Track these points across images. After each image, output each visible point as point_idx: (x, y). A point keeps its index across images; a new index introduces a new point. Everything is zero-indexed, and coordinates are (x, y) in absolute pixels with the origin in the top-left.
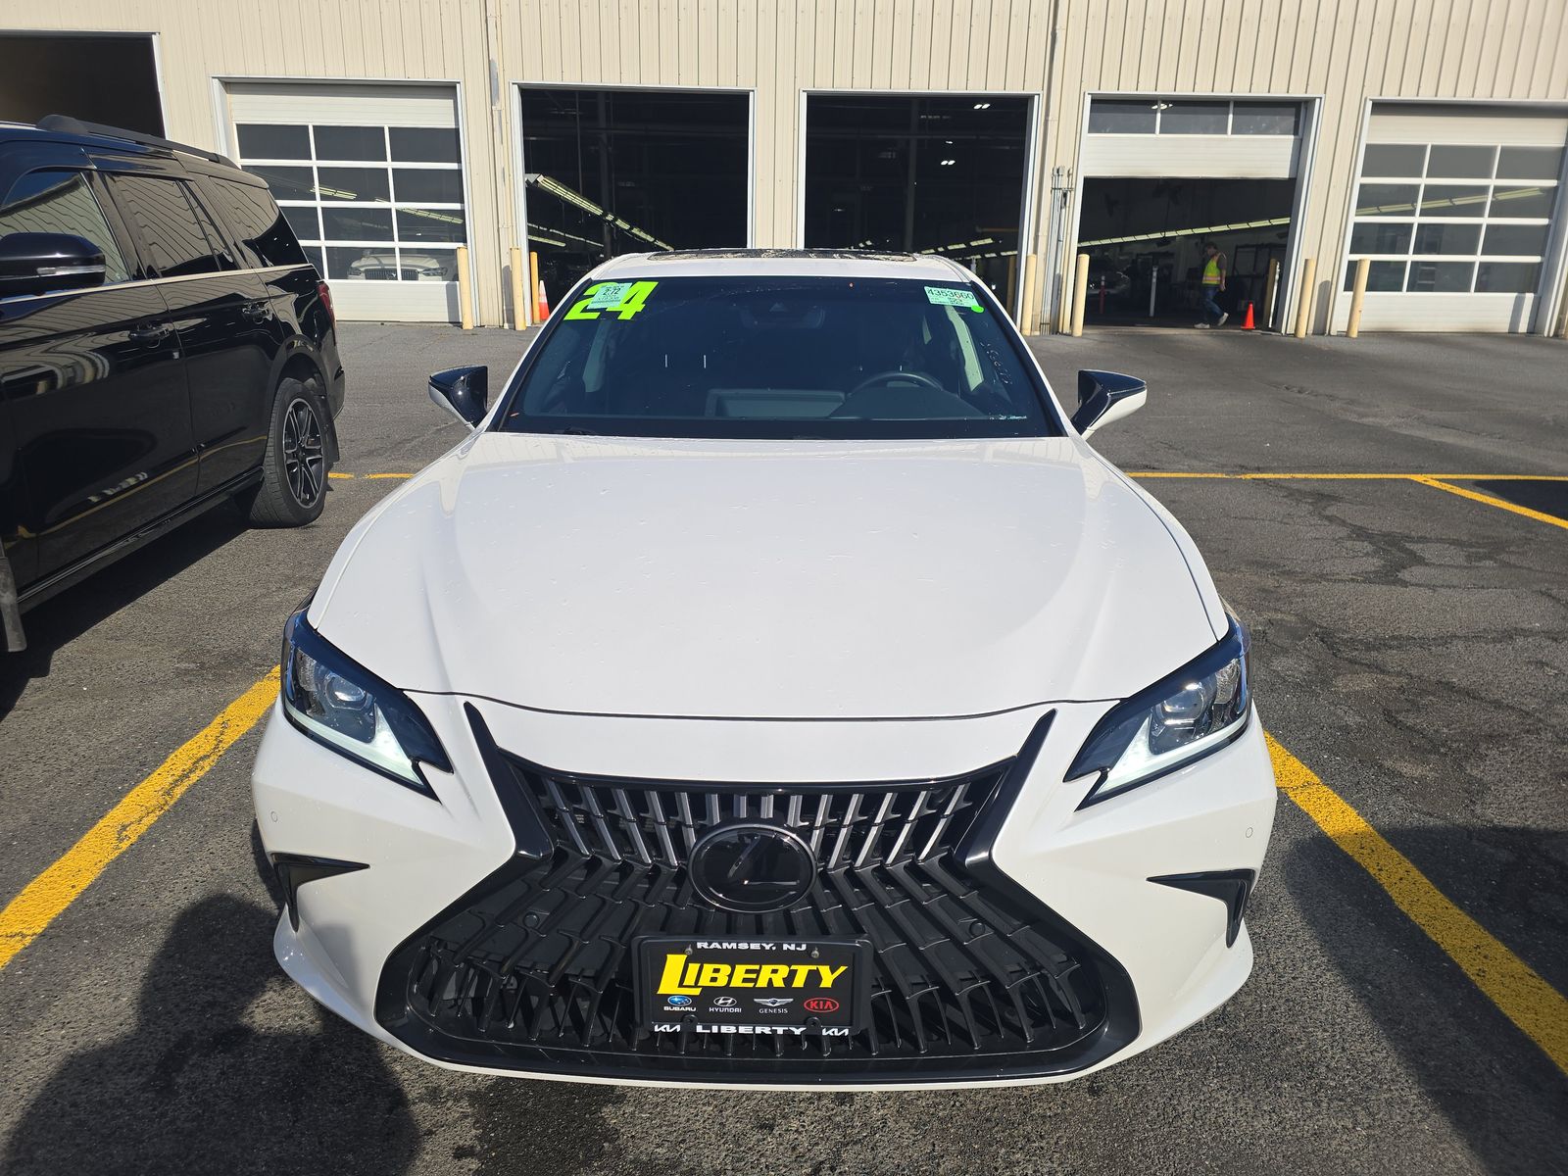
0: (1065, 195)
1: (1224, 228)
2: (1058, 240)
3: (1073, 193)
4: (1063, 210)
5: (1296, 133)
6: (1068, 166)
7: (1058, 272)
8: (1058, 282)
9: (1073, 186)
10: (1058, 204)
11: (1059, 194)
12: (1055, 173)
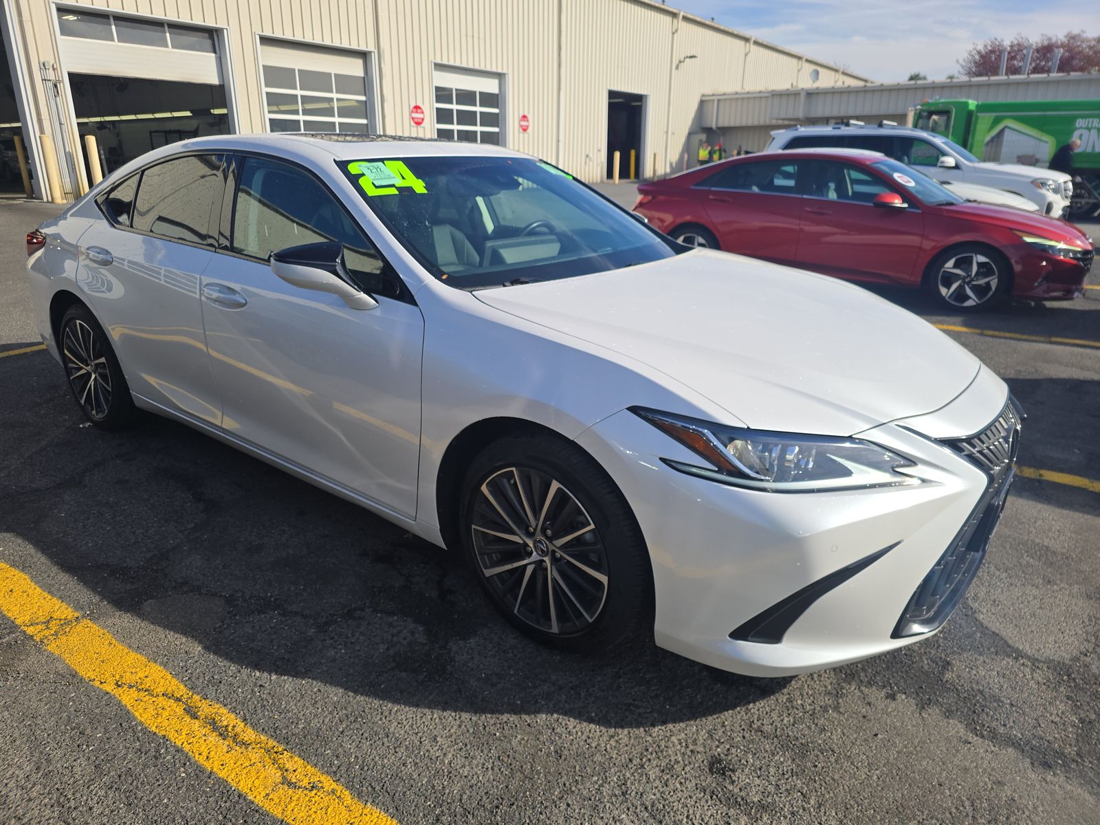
0: (55, 86)
1: (132, 117)
2: (60, 124)
3: (61, 84)
4: (58, 98)
5: (215, 52)
6: (52, 62)
7: (67, 150)
8: (70, 158)
9: (61, 79)
10: (51, 93)
11: (50, 84)
12: (42, 67)
